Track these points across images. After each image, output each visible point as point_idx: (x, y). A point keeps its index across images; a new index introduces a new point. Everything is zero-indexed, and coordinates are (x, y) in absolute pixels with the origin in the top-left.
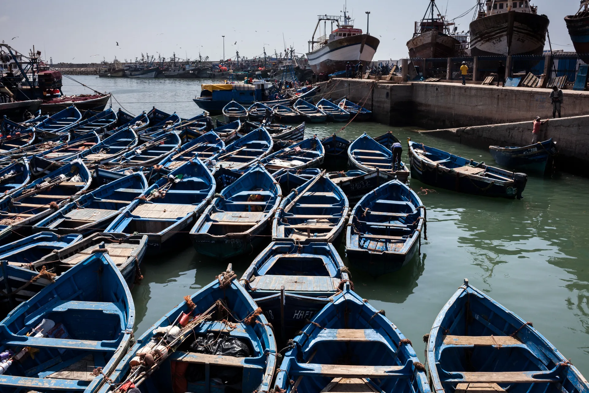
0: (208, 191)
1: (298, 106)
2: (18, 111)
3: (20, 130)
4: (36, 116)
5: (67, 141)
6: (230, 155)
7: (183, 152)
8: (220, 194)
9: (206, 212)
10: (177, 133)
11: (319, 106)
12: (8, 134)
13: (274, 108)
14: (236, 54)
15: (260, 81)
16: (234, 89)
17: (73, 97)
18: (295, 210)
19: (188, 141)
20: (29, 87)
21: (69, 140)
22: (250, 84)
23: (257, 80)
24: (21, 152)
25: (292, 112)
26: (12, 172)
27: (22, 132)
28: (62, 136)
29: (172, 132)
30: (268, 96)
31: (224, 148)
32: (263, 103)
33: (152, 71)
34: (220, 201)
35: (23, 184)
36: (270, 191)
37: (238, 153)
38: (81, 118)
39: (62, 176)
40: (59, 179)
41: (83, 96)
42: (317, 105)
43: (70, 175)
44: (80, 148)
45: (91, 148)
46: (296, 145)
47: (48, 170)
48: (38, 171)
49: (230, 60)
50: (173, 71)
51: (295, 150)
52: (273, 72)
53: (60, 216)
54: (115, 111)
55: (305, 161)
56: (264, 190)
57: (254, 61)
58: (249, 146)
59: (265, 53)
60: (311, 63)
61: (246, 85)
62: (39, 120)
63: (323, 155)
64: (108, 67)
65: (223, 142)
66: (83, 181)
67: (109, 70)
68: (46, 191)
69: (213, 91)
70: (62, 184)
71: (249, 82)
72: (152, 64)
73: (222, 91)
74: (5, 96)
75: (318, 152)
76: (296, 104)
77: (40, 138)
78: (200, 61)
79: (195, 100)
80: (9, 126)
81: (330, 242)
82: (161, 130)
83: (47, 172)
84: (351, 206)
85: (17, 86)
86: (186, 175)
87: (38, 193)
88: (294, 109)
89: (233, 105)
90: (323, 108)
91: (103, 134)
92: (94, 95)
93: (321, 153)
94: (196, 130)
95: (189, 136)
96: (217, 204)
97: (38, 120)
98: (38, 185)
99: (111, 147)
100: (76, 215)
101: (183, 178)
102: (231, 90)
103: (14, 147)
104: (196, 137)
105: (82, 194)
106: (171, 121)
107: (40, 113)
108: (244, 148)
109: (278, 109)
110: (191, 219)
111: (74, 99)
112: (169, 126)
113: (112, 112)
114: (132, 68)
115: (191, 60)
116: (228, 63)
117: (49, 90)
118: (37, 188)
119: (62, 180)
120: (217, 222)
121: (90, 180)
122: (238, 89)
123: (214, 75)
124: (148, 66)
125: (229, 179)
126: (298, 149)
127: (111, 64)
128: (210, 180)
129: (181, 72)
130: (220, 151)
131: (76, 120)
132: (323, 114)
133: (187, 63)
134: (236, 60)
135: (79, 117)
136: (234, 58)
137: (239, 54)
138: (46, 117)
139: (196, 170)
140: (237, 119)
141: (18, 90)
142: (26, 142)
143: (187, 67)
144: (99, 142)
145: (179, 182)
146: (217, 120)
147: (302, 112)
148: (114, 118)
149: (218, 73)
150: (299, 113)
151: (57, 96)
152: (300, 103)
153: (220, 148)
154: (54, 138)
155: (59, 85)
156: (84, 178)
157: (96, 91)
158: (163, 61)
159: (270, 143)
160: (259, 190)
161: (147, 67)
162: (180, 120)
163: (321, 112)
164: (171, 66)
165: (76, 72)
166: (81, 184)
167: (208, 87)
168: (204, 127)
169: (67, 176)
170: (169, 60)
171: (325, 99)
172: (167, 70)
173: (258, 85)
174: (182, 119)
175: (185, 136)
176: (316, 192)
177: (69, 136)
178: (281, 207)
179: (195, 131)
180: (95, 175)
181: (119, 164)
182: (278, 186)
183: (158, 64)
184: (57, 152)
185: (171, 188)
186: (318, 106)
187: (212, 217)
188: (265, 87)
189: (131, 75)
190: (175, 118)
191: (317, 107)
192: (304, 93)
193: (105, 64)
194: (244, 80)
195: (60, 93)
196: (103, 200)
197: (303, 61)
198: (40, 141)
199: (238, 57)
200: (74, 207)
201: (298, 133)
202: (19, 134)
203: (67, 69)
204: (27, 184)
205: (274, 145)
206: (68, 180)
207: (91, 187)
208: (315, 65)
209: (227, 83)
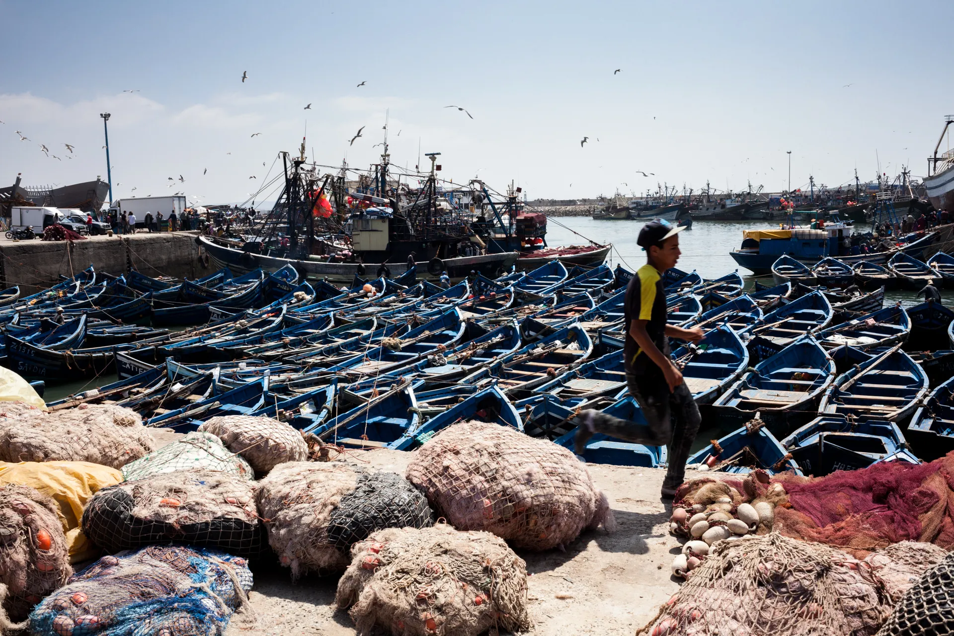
0: (738, 365)
1: (896, 264)
2: (490, 266)
3: (495, 289)
4: (509, 272)
5: (553, 305)
6: (769, 327)
7: (705, 322)
8: (755, 369)
9: (735, 386)
10: (698, 298)
11: (932, 264)
12: (482, 295)
13: (856, 267)
14: (809, 181)
15: (836, 225)
16: (794, 237)
17: (559, 249)
18: (853, 389)
19: (711, 308)
20: (504, 236)
21: (555, 303)
22: (820, 229)
23: (832, 224)
24: (497, 317)
25: (884, 272)
26: (500, 336)
27: (498, 292)
28: (546, 299)
29: (690, 296)
30: (849, 248)
31: (762, 318)
32: (837, 259)
33: (672, 209)
34: (753, 377)
35: (514, 349)
36: (822, 370)
37: (783, 326)
38: (567, 275)
39: (558, 342)
40: (553, 346)
41: (574, 248)
42: (928, 262)
43: (567, 342)
44: (569, 314)
45: (584, 314)
46: (868, 317)
47: (542, 334)
48: (529, 336)
49: (799, 190)
50: (705, 209)
51: (867, 322)
52: (872, 209)
53: (559, 384)
54: (613, 268)
55: (878, 338)
56: (813, 368)
57: (839, 191)
58: (797, 317)
59: (857, 178)
60: (933, 194)
61: (813, 231)
62: (514, 278)
63: (908, 330)
64: (606, 204)
65: (759, 309)
66: (581, 349)
67: (608, 209)
68: (539, 358)
69: (761, 240)
70: (557, 351)
71: (817, 227)
72: (672, 198)
73: (775, 240)
74: (474, 247)
75: (901, 327)
76: (893, 260)
77: (519, 300)
78: (749, 193)
79: (732, 254)
80: (483, 284)
81: (893, 420)
82: (675, 295)
83: (540, 337)
84: (932, 387)
85: (489, 234)
86: (711, 345)
87: (530, 360)
88: (888, 268)
89: (785, 261)
90: (939, 267)
91: (600, 296)
92: (589, 247)
93: (906, 329)
94: (724, 294)
95: (714, 302)
96: (750, 380)
97: (511, 279)
98: (530, 351)
99: (609, 314)
100: (575, 384)
101: (707, 349)
102: (788, 239)
103: (489, 311)
104: (723, 304)
105: (582, 363)
106: (689, 283)
107: (514, 269)
108: (790, 320)
109: (863, 268)
110: (715, 395)
111: (562, 252)
112: (686, 289)
113: (608, 269)
114: (640, 205)
115: (734, 192)
116: (795, 196)
117: (529, 239)
118: (530, 354)
119: (557, 347)
120: (748, 399)
121: (591, 347)
122: (800, 237)
123: (772, 214)
124: (666, 202)
125: (766, 351)
126: (871, 321)
127: (610, 200)
128: (741, 352)
129: (719, 210)
130: (756, 322)
131: (560, 279)
132: (937, 276)
133: (729, 196)
134: (810, 189)
135: (564, 275)
136: (805, 188)
137: (813, 180)
138: (521, 275)
139: (724, 339)
140: (787, 280)
141: (491, 240)
142: (501, 306)
143: (728, 202)
144: (594, 307)
145: (702, 354)
146: (756, 282)
147: (901, 273)
148: (611, 278)
149: (778, 212)
150: (896, 274)
151: (539, 248)
152: (900, 258)
153: (756, 318)
154: (537, 300)
155: (541, 232)
156: (584, 345)
157: (591, 242)
158: (691, 193)
159: (828, 313)
160: (807, 368)
161: (664, 204)
162: (702, 281)
163: (934, 274)
164: (702, 202)
165: (560, 212)
166: (580, 353)
167: (754, 235)
168: (735, 291)
169: (563, 342)
170: (700, 193)
171: (942, 253)
172: (696, 207)
173: (834, 231)
174: (705, 281)
175: (709, 302)
176: (886, 370)
177: (556, 299)
178: (835, 383)
179: (723, 296)
180: (597, 342)
181: (620, 334)
182: (832, 363)
183: (681, 198)
184: (542, 317)
185: (692, 361)
186: (930, 264)
187: (742, 393)
188: (845, 234)
189: (639, 216)
190: (694, 278)
191: (928, 265)
192: (910, 243)
193: (602, 199)
194: (810, 222)
195: (542, 244)
196: (607, 372)
197: (920, 189)
198: (520, 304)
199: (813, 185)
200: (574, 376)
201: (874, 302)
202: (494, 295)
203: (547, 208)
204: (519, 349)
205: (834, 316)
206: (564, 348)
207: (593, 356)
208: (938, 197)
209: (783, 229)
